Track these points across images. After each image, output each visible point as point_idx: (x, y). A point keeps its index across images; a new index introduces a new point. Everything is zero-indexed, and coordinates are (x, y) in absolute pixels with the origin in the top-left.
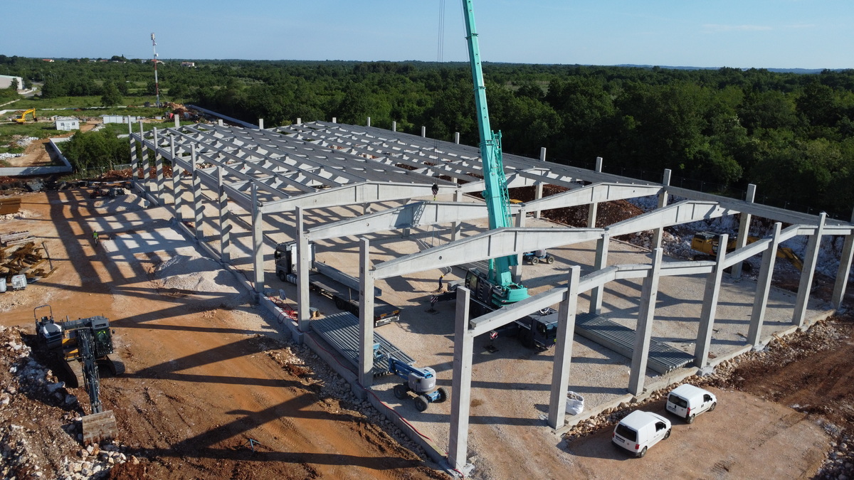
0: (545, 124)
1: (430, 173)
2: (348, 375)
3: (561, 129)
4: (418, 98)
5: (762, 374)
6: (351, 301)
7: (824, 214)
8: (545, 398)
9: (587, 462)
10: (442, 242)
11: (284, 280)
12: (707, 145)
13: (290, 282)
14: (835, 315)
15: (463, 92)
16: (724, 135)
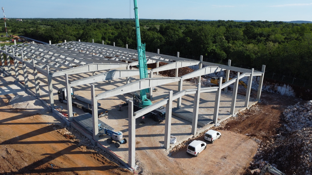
0: (158, 41)
1: (117, 60)
2: (89, 137)
3: (164, 42)
4: (112, 32)
5: (235, 124)
6: (89, 109)
7: (253, 69)
8: (162, 139)
9: (178, 160)
10: (122, 85)
11: (62, 102)
12: (214, 47)
13: (65, 103)
14: (258, 103)
15: (128, 29)
16: (220, 43)
